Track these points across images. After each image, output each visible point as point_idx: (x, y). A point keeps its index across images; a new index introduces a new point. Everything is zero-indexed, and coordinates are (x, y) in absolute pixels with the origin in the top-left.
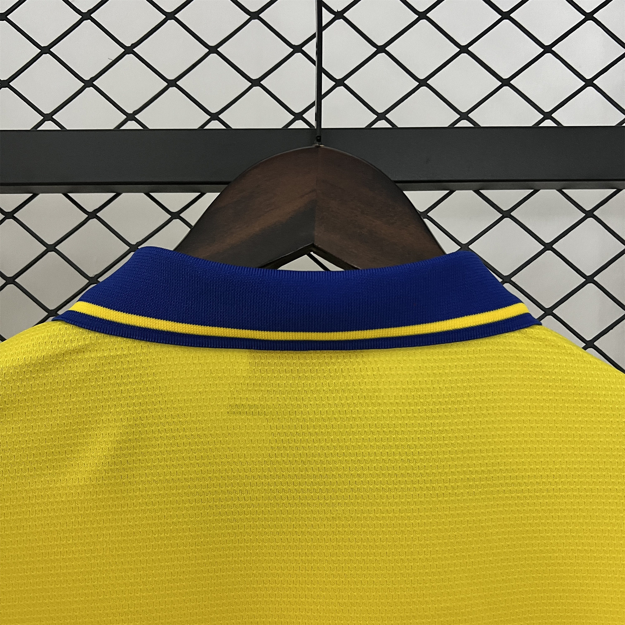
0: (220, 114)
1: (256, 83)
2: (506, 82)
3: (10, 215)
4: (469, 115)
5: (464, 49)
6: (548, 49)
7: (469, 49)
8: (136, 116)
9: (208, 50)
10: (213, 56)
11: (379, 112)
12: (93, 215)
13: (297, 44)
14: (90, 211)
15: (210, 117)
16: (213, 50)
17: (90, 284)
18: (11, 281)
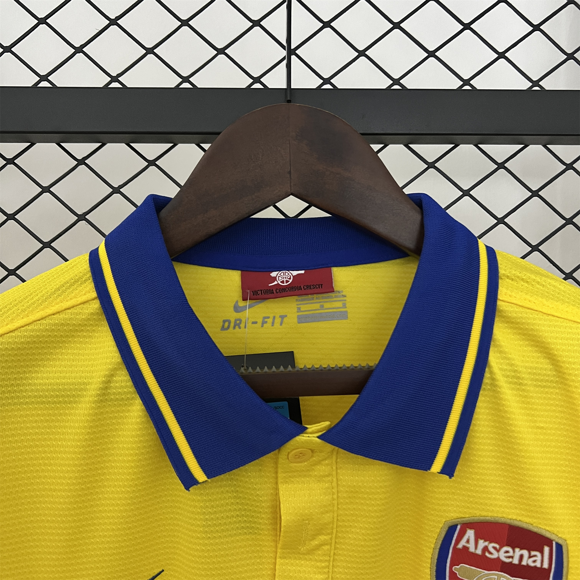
0: (190, 78)
1: (221, 51)
2: (431, 54)
3: (11, 161)
4: (400, 81)
5: (397, 26)
6: (467, 26)
7: (401, 25)
8: (119, 78)
9: (180, 23)
10: (185, 28)
11: (325, 78)
12: (82, 162)
13: (256, 19)
14: (79, 159)
15: (182, 80)
16: (185, 23)
17: (78, 220)
18: (11, 217)
